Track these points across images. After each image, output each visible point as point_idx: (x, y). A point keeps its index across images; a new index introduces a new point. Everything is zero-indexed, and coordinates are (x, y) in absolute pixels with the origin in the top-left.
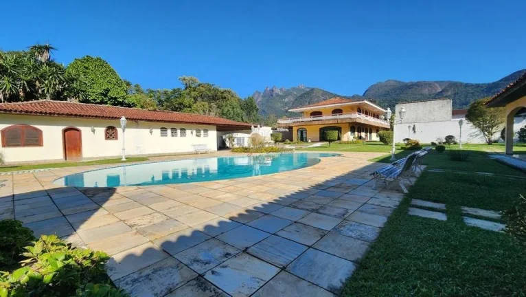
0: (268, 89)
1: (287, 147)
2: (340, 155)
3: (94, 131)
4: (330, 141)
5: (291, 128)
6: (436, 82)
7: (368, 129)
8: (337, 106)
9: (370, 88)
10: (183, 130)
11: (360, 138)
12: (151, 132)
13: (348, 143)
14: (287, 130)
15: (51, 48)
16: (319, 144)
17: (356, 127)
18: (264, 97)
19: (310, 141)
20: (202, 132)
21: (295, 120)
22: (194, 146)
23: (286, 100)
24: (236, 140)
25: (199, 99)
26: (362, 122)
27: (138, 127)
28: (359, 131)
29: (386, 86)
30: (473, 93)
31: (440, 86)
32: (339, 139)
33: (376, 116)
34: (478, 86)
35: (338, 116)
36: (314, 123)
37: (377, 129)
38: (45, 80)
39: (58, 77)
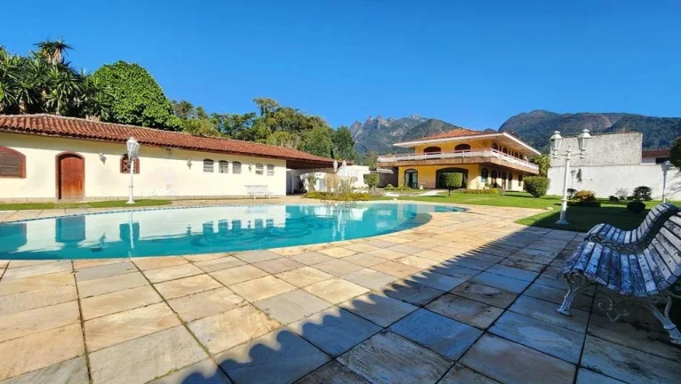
0: (372, 119)
1: (388, 194)
2: (465, 210)
3: (103, 160)
4: (451, 188)
5: (396, 169)
6: (605, 114)
7: (507, 173)
8: (462, 139)
9: (510, 120)
10: (237, 164)
11: (495, 185)
12: (190, 165)
13: (476, 192)
14: (391, 172)
15: (65, 46)
16: (434, 193)
17: (489, 170)
18: (365, 129)
19: (421, 188)
20: (265, 168)
21: (402, 158)
22: (249, 187)
23: (394, 134)
24: (318, 182)
25: (279, 128)
26: (500, 163)
27: (170, 156)
28: (494, 176)
29: (532, 118)
30: (658, 131)
31: (610, 119)
32: (464, 186)
33: (519, 155)
34: (666, 120)
35: (464, 154)
36: (428, 162)
37: (520, 175)
38: (53, 89)
39: (71, 85)
